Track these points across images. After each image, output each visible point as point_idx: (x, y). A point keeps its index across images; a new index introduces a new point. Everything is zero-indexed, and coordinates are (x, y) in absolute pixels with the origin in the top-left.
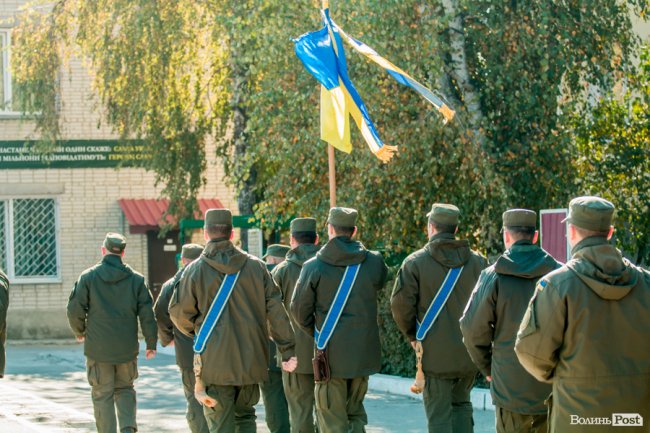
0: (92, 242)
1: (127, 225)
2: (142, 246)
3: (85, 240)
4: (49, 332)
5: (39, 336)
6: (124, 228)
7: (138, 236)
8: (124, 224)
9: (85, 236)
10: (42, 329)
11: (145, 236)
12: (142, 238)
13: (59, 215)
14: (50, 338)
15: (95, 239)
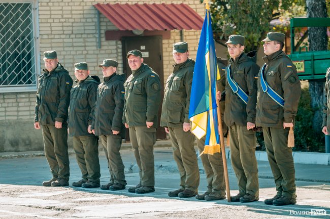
0: (71, 49)
1: (103, 32)
2: (117, 53)
3: (64, 47)
4: (30, 144)
5: (21, 148)
6: (100, 34)
7: (114, 42)
8: (100, 30)
9: (64, 42)
10: (24, 141)
11: (120, 42)
12: (117, 44)
13: (37, 21)
14: (31, 150)
15: (73, 46)
